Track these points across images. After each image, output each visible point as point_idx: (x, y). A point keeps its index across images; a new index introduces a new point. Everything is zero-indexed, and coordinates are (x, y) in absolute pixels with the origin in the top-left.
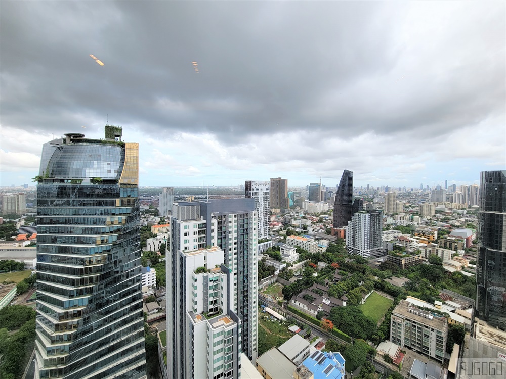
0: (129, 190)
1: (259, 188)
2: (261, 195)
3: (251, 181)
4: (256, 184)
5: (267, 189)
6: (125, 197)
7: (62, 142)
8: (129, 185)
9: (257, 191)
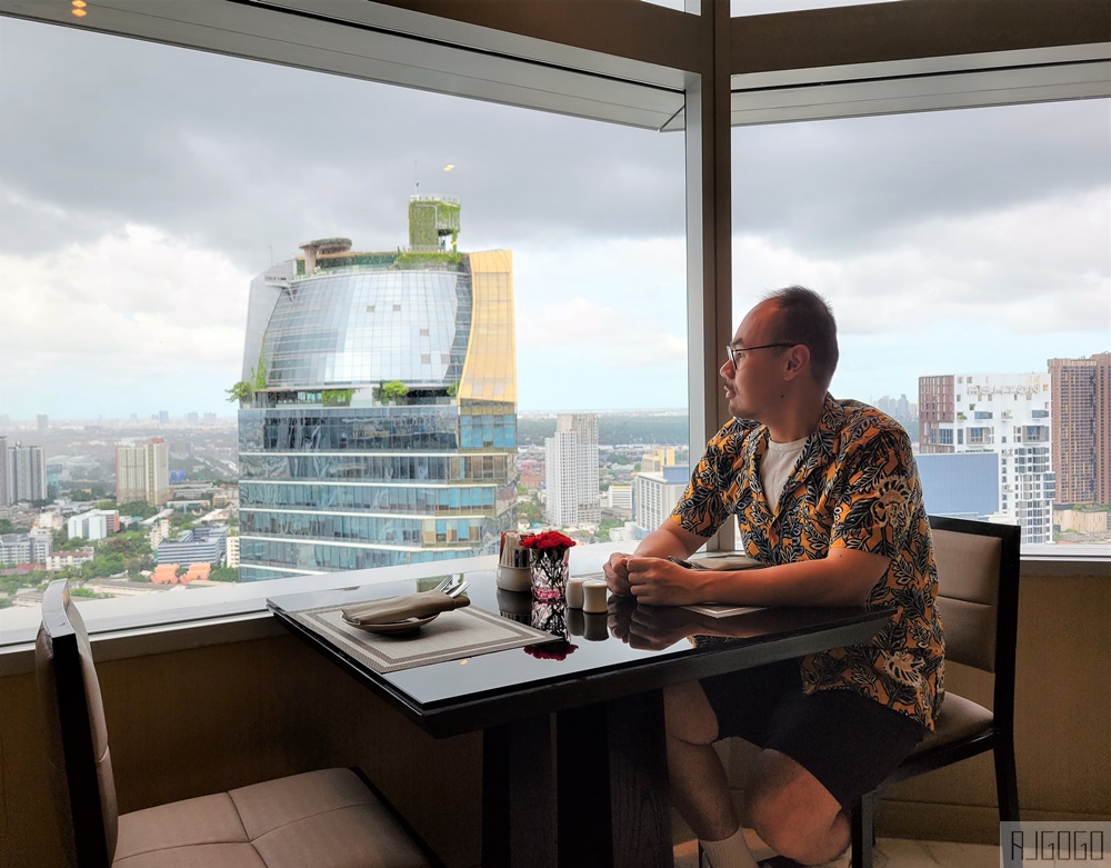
0: (488, 422)
1: (996, 407)
2: (1004, 442)
3: (950, 378)
4: (979, 392)
5: (1036, 414)
6: (475, 450)
7: (295, 271)
8: (487, 403)
9: (984, 424)
